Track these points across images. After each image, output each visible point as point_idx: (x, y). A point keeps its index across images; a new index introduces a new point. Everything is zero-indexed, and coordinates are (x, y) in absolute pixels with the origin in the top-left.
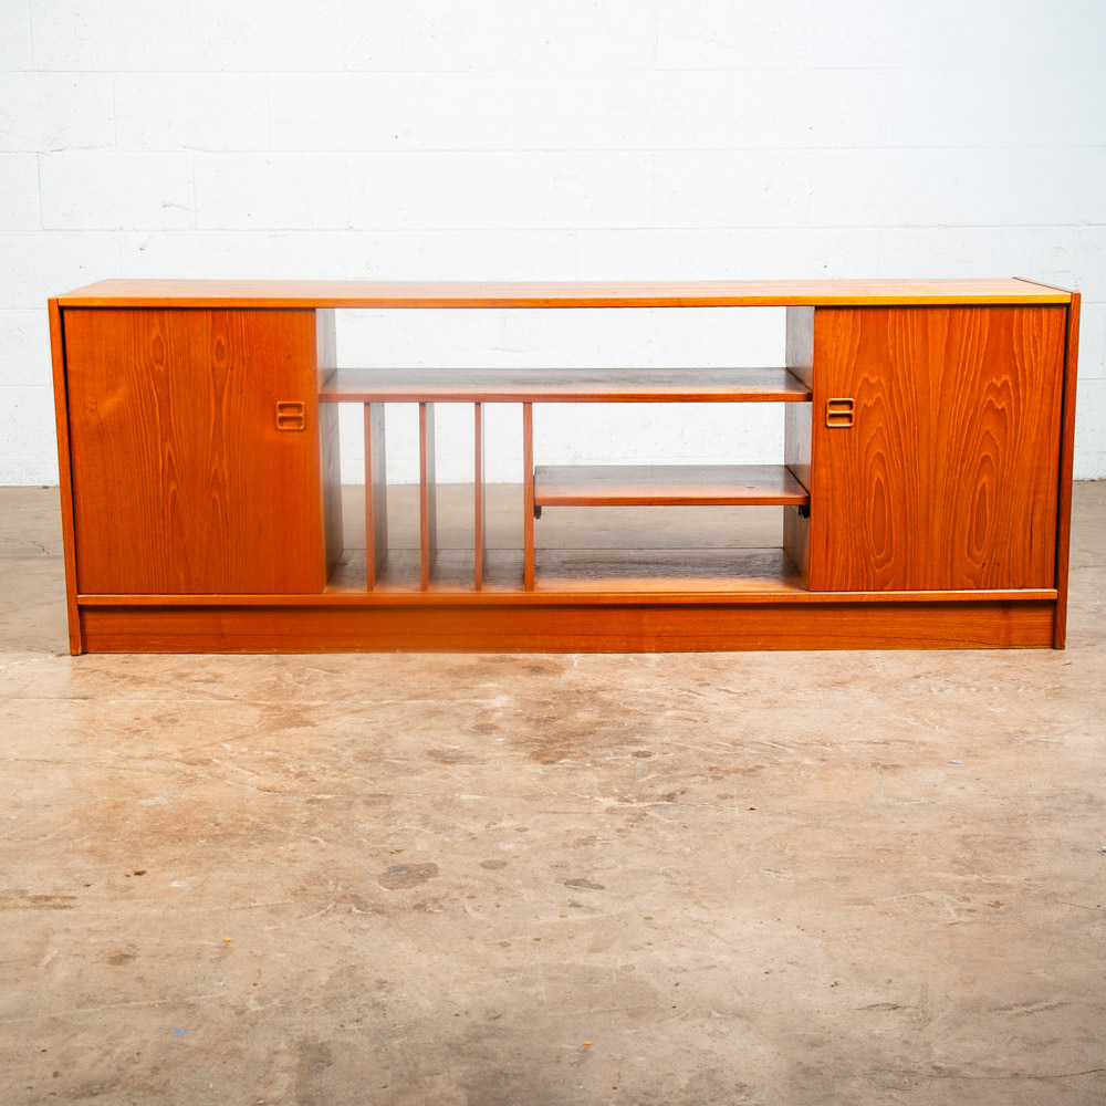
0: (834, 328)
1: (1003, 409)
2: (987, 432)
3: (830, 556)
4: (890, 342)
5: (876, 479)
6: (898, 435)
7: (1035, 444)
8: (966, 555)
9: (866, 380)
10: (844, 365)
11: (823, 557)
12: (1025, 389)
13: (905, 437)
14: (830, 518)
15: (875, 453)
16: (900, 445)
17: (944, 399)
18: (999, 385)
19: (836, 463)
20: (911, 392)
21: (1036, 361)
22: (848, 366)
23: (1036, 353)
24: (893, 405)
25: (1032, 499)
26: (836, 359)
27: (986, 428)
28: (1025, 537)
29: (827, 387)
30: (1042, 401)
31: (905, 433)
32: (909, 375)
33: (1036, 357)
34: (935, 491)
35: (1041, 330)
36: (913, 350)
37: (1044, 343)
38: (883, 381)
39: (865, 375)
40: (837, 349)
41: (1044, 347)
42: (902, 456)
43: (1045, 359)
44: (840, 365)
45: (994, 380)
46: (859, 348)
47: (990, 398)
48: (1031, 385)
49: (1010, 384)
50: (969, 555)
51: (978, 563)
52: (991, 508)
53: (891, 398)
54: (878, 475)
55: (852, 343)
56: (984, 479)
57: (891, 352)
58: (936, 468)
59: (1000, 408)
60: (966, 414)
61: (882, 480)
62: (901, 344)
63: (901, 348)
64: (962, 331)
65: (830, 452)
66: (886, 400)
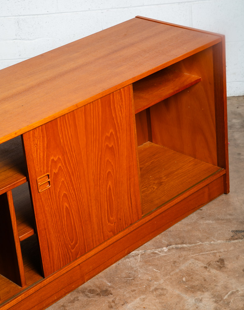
0: (34, 140)
1: (112, 146)
2: (108, 161)
3: (51, 256)
4: (61, 136)
5: (65, 207)
6: (71, 181)
7: (127, 156)
8: (108, 222)
9: (53, 160)
10: (42, 157)
11: (48, 258)
12: (120, 133)
13: (74, 180)
14: (48, 237)
15: (63, 195)
16: (73, 186)
17: (88, 153)
18: (109, 136)
19: (46, 209)
20: (74, 157)
21: (122, 117)
22: (43, 157)
23: (122, 113)
24: (67, 167)
25: (129, 182)
26: (37, 156)
27: (107, 159)
28: (128, 201)
29: (36, 172)
30: (127, 135)
31: (74, 178)
32: (71, 149)
33: (122, 115)
34: (91, 200)
35: (122, 101)
36: (71, 135)
37: (124, 107)
38: (60, 157)
39: (52, 158)
40: (37, 151)
41: (124, 109)
42: (74, 190)
43: (126, 115)
44: (40, 158)
45: (107, 134)
46: (47, 145)
47: (107, 143)
48: (122, 129)
49: (113, 133)
50: (109, 222)
51: (112, 223)
52: (114, 196)
53: (65, 164)
54: (66, 204)
55: (43, 144)
56: (110, 183)
57: (62, 141)
58: (89, 188)
59: (111, 146)
60: (98, 157)
61: (68, 206)
62: (66, 135)
63: (66, 137)
64: (91, 116)
65: (43, 205)
66: (63, 166)
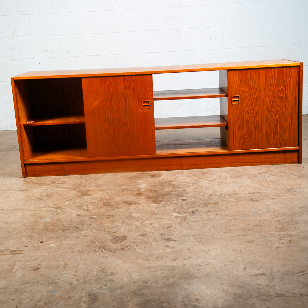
0: (233, 76)
1: (282, 96)
3: (234, 140)
4: (249, 79)
5: (246, 118)
6: (252, 105)
7: (291, 105)
8: (273, 138)
9: (243, 90)
11: (233, 141)
12: (288, 91)
13: (254, 106)
14: (234, 129)
15: (246, 111)
16: (253, 108)
17: (265, 94)
18: (280, 90)
19: (235, 114)
20: (256, 93)
21: (291, 83)
22: (237, 86)
23: (291, 80)
24: (251, 97)
25: (291, 121)
26: (234, 84)
27: (277, 102)
28: (289, 132)
29: (232, 93)
30: (293, 93)
31: (254, 105)
32: (255, 88)
33: (291, 81)
34: (263, 121)
35: (292, 73)
36: (256, 81)
37: (293, 77)
38: (247, 90)
40: (234, 82)
41: (293, 79)
42: (254, 111)
43: (293, 82)
44: (235, 86)
45: (279, 89)
46: (240, 81)
47: (278, 93)
48: (290, 89)
49: (284, 89)
50: (274, 138)
51: (276, 140)
52: (279, 125)
53: (250, 95)
54: (247, 117)
55: (238, 79)
56: (277, 116)
57: (249, 82)
58: (263, 114)
59: (281, 96)
60: (271, 99)
61: (248, 118)
62: (252, 80)
63: (252, 81)
64: (269, 75)
65: (233, 111)
66: (248, 96)
